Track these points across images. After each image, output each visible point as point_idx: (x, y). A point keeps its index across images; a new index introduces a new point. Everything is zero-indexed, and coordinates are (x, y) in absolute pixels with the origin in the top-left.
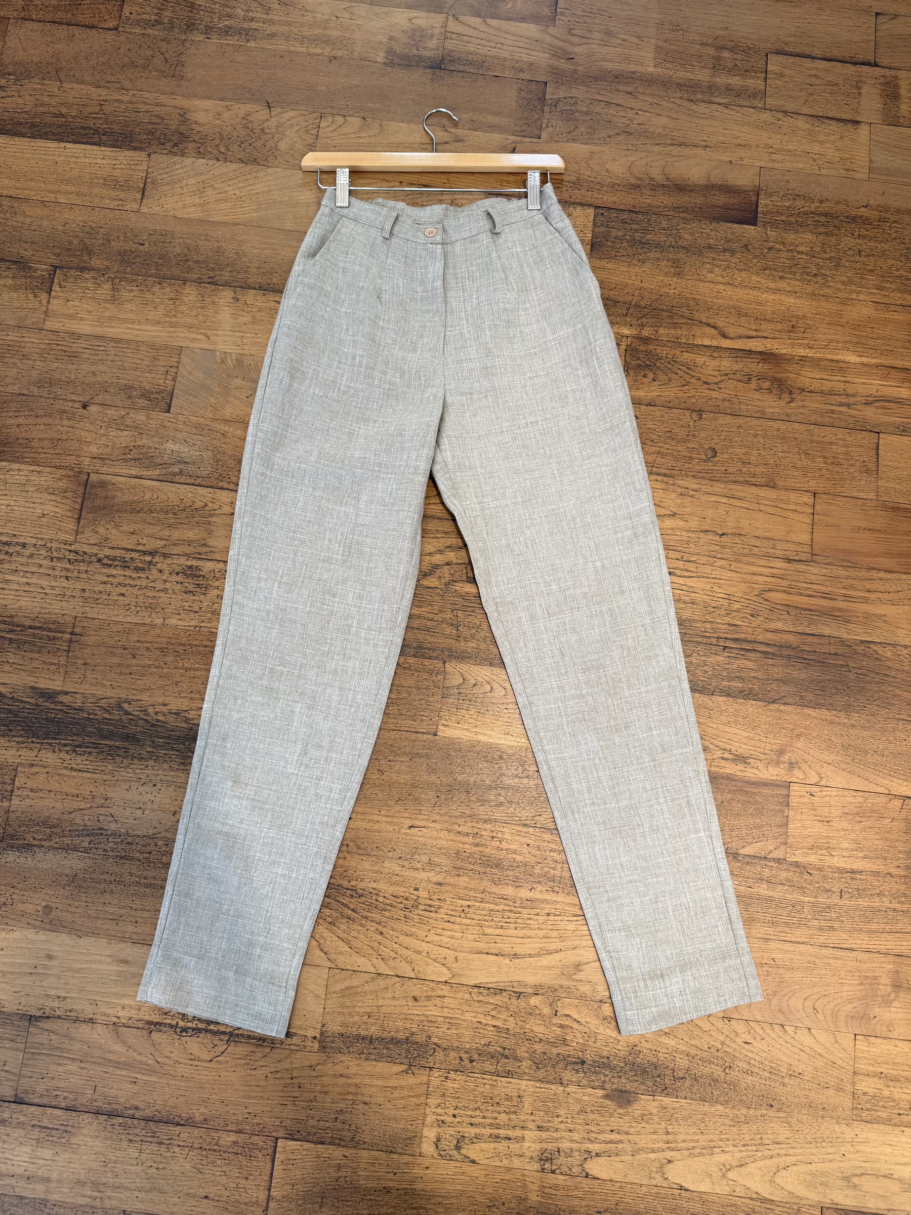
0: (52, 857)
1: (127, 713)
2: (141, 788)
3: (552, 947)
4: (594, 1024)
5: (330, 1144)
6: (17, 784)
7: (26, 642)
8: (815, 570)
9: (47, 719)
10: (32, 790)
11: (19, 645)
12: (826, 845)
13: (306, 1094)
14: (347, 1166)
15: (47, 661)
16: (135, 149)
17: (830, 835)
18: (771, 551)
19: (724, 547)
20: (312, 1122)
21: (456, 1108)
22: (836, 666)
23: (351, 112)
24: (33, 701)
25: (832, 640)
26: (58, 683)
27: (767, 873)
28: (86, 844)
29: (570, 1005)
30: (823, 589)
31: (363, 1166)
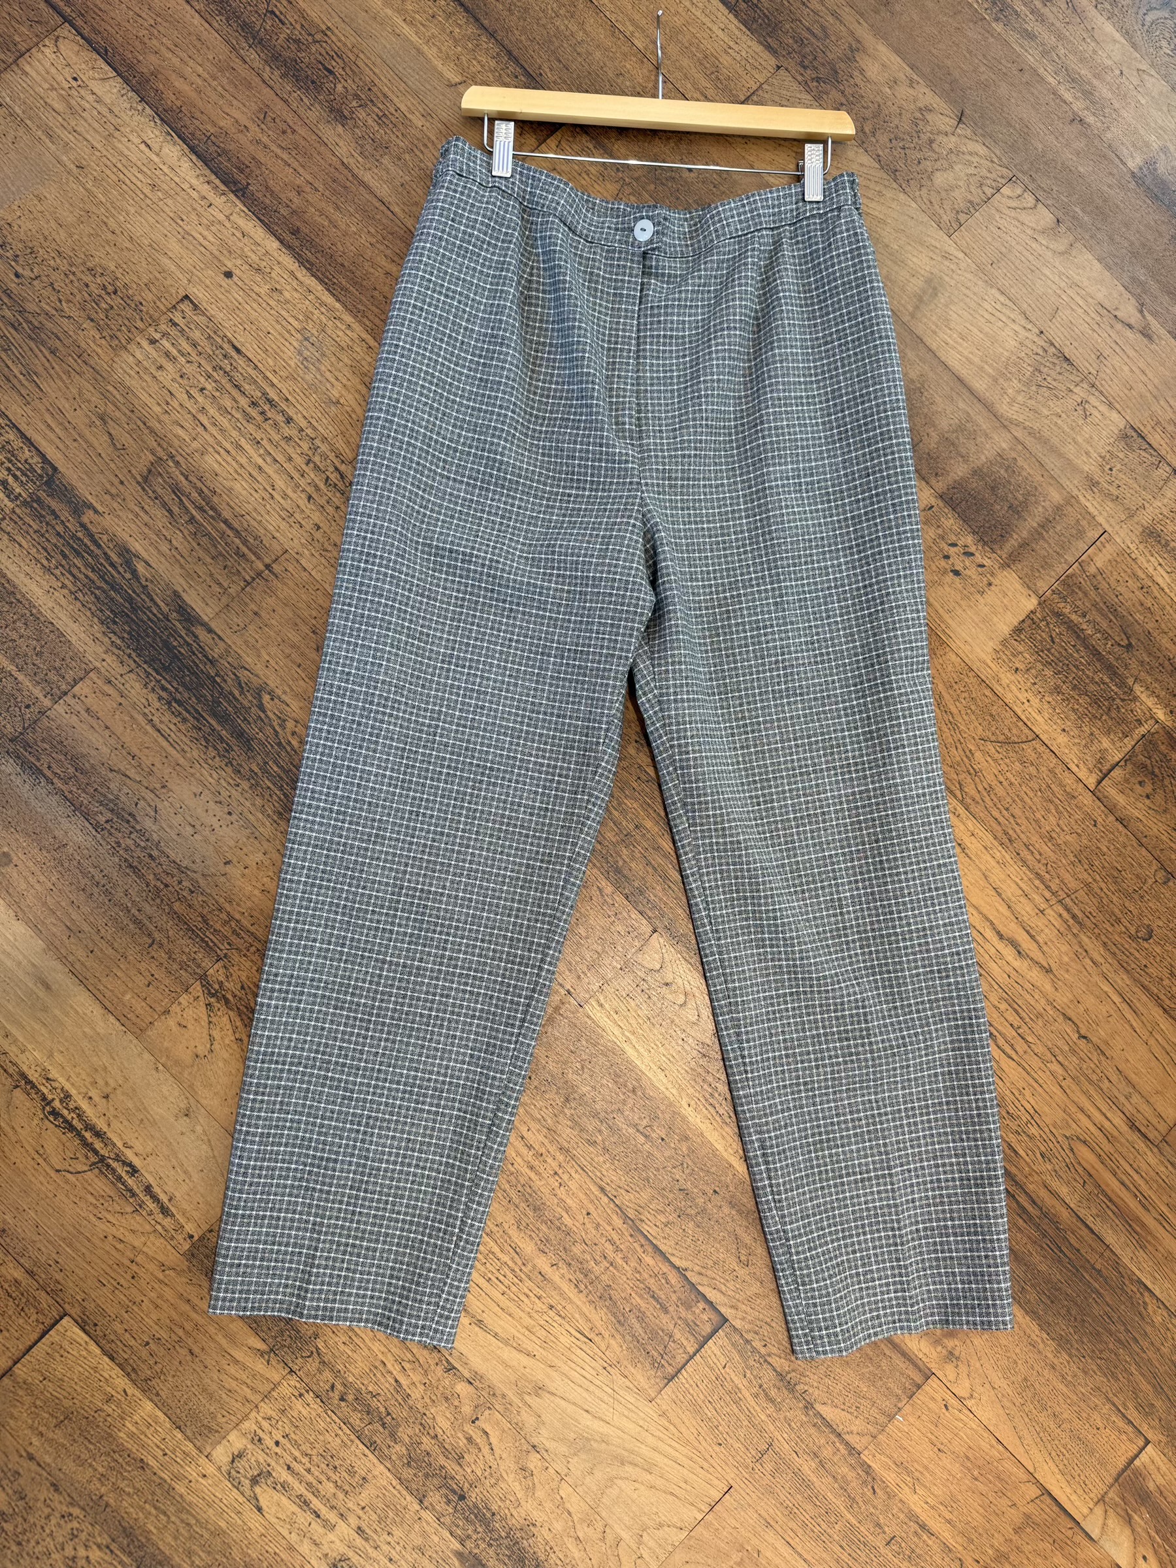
0: (55, 804)
1: (261, 707)
2: (211, 803)
3: (528, 1346)
4: (507, 1466)
5: (120, 1366)
6: (76, 689)
7: (208, 535)
8: (1152, 1160)
9: (166, 644)
10: (88, 710)
11: (198, 532)
12: (917, 1474)
13: (134, 1291)
14: (119, 1405)
15: (216, 576)
16: (768, 47)
17: (931, 1466)
18: (1122, 1099)
19: (1073, 1052)
20: (118, 1327)
21: (286, 1436)
22: (1089, 1285)
23: (1049, 202)
24: (165, 609)
25: (1107, 1254)
26: (209, 610)
27: (827, 1452)
28: (102, 819)
29: (498, 1423)
30: (1144, 1187)
31: (136, 1418)
